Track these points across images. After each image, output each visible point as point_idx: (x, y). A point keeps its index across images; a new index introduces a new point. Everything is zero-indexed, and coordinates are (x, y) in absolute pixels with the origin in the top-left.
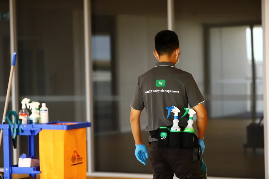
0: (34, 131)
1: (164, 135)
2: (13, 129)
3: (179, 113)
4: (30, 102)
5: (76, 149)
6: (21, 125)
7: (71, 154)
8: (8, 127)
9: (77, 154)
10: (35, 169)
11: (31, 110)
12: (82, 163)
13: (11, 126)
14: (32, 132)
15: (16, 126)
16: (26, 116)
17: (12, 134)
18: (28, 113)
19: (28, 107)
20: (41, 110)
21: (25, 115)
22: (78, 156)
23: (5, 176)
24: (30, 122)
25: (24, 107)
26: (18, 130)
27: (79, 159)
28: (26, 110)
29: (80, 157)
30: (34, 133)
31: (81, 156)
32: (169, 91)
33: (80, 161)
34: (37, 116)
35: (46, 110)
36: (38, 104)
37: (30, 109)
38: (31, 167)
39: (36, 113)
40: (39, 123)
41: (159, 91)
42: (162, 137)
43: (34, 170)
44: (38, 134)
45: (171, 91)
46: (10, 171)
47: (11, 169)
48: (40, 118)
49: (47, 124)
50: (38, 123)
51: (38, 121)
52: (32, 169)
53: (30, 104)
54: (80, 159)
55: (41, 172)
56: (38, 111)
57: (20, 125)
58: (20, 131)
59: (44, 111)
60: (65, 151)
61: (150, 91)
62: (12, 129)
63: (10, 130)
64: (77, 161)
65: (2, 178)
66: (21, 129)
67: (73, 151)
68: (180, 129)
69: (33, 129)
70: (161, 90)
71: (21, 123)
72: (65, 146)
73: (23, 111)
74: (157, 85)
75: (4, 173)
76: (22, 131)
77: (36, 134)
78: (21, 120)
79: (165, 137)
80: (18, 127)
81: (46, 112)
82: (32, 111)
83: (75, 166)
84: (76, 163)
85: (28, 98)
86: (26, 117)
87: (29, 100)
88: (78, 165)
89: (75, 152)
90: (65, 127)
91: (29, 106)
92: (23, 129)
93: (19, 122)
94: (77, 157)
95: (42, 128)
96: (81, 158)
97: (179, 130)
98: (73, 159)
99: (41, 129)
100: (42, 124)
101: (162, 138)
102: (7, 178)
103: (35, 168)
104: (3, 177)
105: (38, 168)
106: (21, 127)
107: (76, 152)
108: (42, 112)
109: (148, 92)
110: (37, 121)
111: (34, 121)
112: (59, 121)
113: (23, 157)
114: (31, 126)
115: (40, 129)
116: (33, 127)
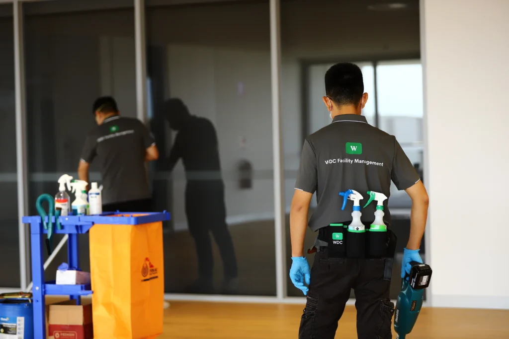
0: (81, 227)
1: (338, 236)
2: (47, 224)
3: (360, 201)
4: (72, 181)
5: (148, 256)
6: (60, 217)
7: (142, 263)
8: (39, 221)
9: (150, 263)
10: (84, 287)
11: (75, 192)
12: (157, 277)
13: (43, 219)
14: (78, 228)
15: (52, 219)
16: (67, 203)
17: (45, 232)
18: (69, 198)
19: (69, 189)
20: (91, 194)
21: (65, 201)
22: (152, 266)
23: (34, 298)
24: (73, 212)
25: (62, 188)
26: (54, 225)
27: (152, 270)
28: (66, 193)
29: (154, 268)
30: (81, 230)
31: (155, 266)
32: (369, 163)
33: (153, 273)
34: (84, 203)
35: (98, 194)
36: (85, 184)
37: (73, 191)
38: (77, 284)
39: (82, 198)
40: (88, 214)
41: (352, 162)
42: (336, 240)
43: (82, 289)
44: (88, 232)
45: (371, 163)
46: (43, 290)
47: (45, 288)
48: (88, 206)
49: (100, 215)
50: (86, 213)
51: (86, 210)
52: (79, 287)
53: (72, 184)
54: (155, 272)
55: (93, 292)
56: (85, 195)
57: (58, 217)
58: (59, 227)
59: (94, 195)
60: (133, 259)
61: (334, 161)
62: (45, 224)
63: (41, 225)
64: (151, 274)
65: (30, 301)
66: (60, 224)
67: (144, 259)
68: (364, 226)
69: (79, 224)
70: (355, 160)
71: (60, 214)
72: (133, 251)
73: (61, 195)
74: (347, 151)
75: (33, 295)
76: (62, 227)
77: (84, 231)
78: (60, 209)
79: (340, 240)
80: (56, 220)
81: (98, 196)
82: (76, 195)
83: (148, 282)
84: (148, 277)
85: (70, 175)
86: (65, 205)
87: (71, 178)
88: (151, 281)
89: (147, 259)
90: (133, 220)
91: (72, 187)
92: (62, 224)
93: (57, 212)
94: (149, 269)
95: (95, 222)
96: (156, 270)
97: (362, 228)
98: (144, 271)
99: (93, 223)
100: (93, 215)
101: (334, 242)
102: (38, 301)
103: (83, 285)
104: (32, 301)
105: (87, 286)
106: (60, 220)
107: (149, 260)
108: (92, 197)
109: (331, 161)
110: (84, 211)
111: (79, 211)
112: (118, 211)
113: (63, 269)
114: (76, 218)
115: (91, 224)
116: (79, 221)
